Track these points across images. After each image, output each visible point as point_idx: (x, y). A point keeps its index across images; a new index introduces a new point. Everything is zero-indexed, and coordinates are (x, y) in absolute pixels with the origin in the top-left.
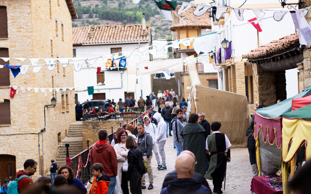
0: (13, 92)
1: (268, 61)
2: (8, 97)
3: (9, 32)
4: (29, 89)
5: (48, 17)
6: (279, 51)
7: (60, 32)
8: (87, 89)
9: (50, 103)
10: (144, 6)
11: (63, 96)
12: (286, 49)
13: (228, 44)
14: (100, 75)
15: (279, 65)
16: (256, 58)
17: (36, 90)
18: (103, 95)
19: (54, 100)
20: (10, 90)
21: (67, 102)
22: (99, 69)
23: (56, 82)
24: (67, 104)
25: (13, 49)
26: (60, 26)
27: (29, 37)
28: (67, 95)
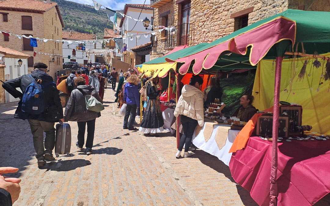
0: (35, 54)
1: (140, 51)
2: (33, 56)
3: (33, 28)
4: (42, 53)
5: (51, 24)
6: (144, 47)
7: (57, 32)
8: (68, 57)
9: (52, 60)
10: (93, 28)
11: (57, 58)
12: (146, 46)
13: (125, 45)
14: (74, 52)
15: (143, 53)
16: (135, 50)
17: (46, 54)
18: (75, 60)
19: (53, 59)
20: (34, 53)
21: (59, 61)
22: (74, 50)
23: (55, 52)
24: (59, 62)
25: (35, 35)
26: (57, 29)
27: (43, 32)
28: (59, 58)
